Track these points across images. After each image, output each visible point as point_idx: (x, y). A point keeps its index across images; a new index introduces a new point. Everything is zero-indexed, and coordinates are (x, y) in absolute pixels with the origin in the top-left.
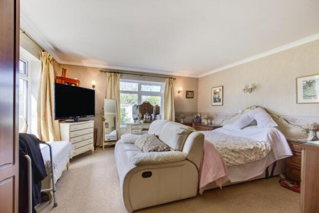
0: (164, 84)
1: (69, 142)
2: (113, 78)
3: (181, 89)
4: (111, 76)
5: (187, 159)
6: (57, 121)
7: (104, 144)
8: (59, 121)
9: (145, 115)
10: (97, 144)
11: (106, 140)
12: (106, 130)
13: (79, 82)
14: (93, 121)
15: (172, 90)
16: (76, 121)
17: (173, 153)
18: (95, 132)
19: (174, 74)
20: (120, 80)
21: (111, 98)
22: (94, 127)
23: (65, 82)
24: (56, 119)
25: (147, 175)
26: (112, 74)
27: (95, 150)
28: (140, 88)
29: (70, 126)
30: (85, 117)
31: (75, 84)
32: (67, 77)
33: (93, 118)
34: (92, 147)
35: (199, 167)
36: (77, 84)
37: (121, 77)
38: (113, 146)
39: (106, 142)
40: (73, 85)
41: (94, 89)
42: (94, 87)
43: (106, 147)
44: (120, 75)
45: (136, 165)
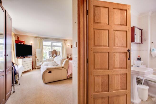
0: (62, 43)
1: (22, 66)
2: (40, 40)
3: (69, 44)
4: (39, 39)
5: (63, 67)
6: (17, 58)
7: (36, 67)
8: (18, 58)
9: (54, 55)
10: (33, 67)
11: (37, 65)
12: (37, 62)
13: (25, 42)
14: (32, 58)
15: (65, 45)
16: (24, 58)
17: (59, 66)
18: (33, 62)
19: (66, 39)
20: (43, 41)
21: (39, 48)
22: (32, 60)
23: (19, 42)
24: (16, 57)
25: (50, 72)
26: (40, 39)
27: (32, 70)
28: (52, 44)
29: (22, 60)
30: (28, 56)
31: (23, 43)
32: (19, 40)
33: (31, 57)
34: (31, 68)
35: (67, 70)
36: (24, 43)
37: (44, 40)
38: (40, 68)
39: (37, 66)
40: (22, 43)
41: (32, 45)
42: (31, 44)
43: (38, 68)
44: (43, 39)
45: (46, 69)
